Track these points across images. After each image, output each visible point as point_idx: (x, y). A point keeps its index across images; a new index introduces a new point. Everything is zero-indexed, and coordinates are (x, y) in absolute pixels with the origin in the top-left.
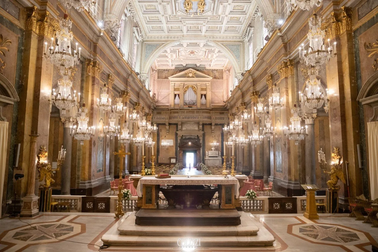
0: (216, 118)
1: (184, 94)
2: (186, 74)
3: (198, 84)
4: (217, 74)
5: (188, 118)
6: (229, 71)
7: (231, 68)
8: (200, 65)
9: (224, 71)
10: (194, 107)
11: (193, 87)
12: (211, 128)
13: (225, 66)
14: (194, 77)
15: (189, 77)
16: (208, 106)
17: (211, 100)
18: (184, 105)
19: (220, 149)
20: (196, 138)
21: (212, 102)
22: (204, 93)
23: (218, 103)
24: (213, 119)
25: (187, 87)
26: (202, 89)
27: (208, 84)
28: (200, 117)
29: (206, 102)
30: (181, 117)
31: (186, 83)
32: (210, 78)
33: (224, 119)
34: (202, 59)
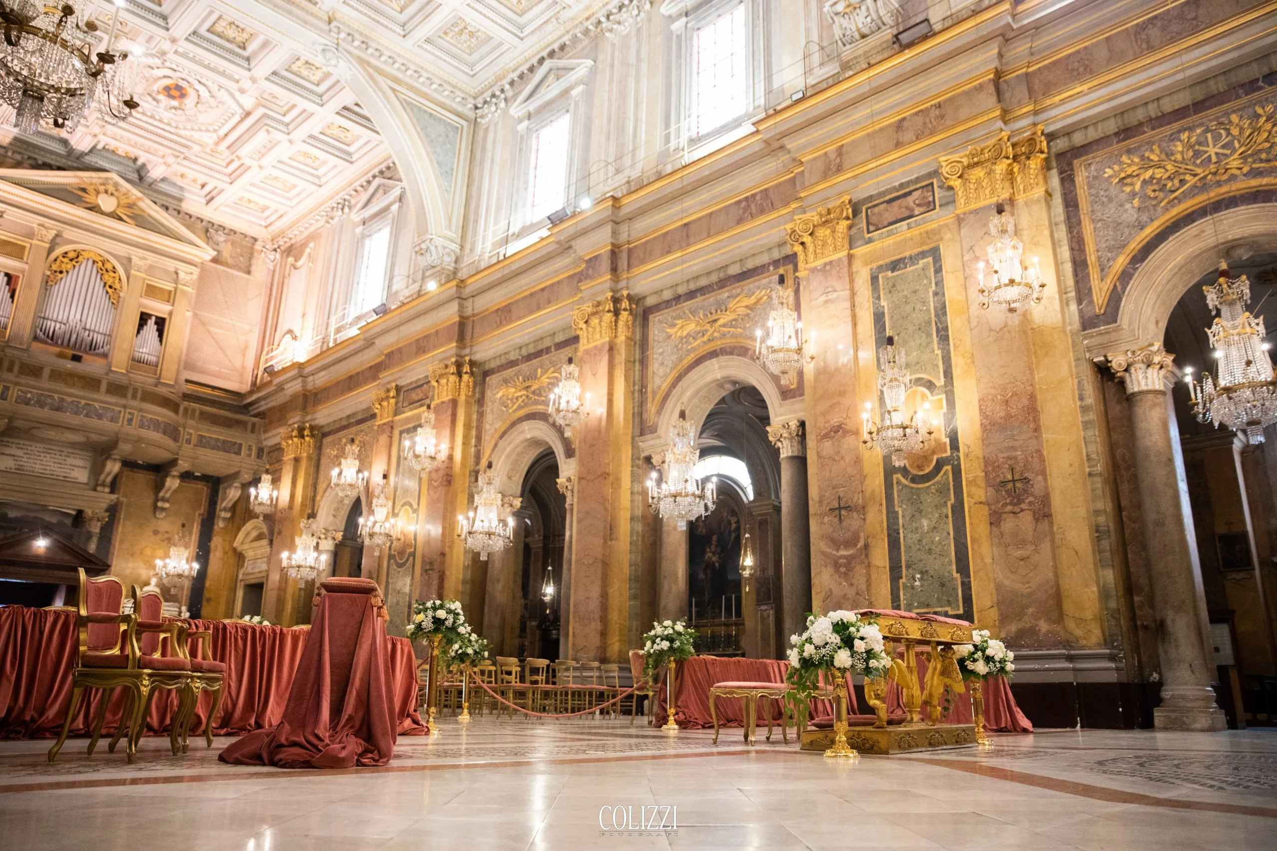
0: (202, 442)
1: (47, 284)
2: (84, 190)
3: (135, 259)
4: (227, 251)
5: (58, 409)
6: (292, 251)
7: (313, 237)
8: (164, 180)
9: (258, 246)
10: (91, 365)
11: (103, 268)
12: (159, 486)
13: (276, 227)
14: (121, 219)
15: (94, 208)
16: (168, 377)
17: (187, 355)
18: (36, 338)
19: (185, 594)
20: (68, 522)
21: (189, 365)
22: (159, 308)
23: (218, 375)
24: (188, 442)
25: (72, 255)
26: (151, 291)
27: (189, 275)
28: (124, 416)
29: (161, 357)
30: (14, 393)
31: (69, 233)
32: (206, 253)
33: (238, 453)
34: (196, 148)
